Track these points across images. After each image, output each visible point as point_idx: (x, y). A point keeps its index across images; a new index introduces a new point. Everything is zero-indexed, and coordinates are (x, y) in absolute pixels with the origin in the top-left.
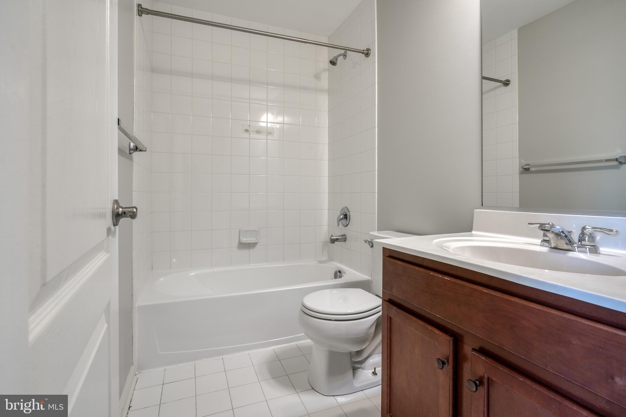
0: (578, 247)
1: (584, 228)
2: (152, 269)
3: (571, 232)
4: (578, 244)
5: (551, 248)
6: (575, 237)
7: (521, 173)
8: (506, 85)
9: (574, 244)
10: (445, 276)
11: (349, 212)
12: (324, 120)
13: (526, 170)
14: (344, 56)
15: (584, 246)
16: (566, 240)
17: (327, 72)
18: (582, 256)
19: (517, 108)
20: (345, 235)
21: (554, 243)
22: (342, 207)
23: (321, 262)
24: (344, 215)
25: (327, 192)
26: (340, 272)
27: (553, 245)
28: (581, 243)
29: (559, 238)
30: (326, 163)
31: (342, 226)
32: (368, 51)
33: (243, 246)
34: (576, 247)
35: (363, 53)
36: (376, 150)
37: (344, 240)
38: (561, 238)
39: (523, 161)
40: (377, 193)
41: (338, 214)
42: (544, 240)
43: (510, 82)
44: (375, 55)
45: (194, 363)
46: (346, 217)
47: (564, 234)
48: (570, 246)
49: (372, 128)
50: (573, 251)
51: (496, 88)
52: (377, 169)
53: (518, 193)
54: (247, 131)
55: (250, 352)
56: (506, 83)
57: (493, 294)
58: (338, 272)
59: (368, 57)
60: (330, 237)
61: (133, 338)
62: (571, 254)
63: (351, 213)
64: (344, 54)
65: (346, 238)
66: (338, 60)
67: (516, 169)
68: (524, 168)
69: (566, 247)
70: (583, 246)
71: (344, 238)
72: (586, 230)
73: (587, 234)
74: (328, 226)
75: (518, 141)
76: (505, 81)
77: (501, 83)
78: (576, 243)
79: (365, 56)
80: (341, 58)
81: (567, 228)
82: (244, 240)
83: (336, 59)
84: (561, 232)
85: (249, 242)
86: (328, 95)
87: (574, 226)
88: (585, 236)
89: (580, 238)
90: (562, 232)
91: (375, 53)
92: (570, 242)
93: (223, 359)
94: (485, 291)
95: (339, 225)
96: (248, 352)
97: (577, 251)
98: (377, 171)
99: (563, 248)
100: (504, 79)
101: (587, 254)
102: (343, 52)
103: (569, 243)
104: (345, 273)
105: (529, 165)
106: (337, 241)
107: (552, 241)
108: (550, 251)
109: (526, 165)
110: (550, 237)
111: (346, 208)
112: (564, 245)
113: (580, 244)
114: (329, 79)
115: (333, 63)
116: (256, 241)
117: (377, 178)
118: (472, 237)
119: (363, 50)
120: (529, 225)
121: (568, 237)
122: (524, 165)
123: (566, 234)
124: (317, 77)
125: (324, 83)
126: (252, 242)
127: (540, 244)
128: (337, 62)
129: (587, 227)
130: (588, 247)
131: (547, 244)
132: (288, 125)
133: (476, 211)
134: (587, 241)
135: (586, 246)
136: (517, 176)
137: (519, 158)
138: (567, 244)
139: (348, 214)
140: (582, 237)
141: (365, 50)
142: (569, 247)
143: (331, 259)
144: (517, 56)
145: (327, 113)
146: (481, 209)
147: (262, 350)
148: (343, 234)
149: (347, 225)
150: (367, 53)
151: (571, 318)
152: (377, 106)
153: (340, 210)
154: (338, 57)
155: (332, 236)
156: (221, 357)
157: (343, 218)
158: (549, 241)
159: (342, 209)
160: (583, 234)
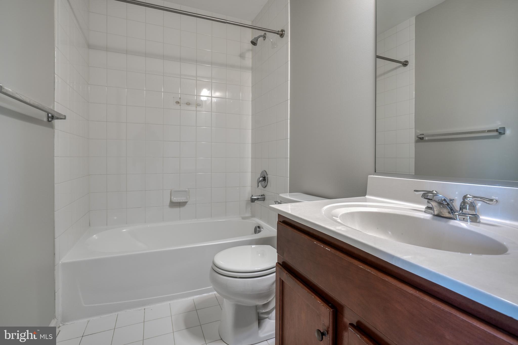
0: (459, 215)
1: (465, 197)
2: (90, 225)
3: (453, 200)
4: (459, 212)
5: (434, 215)
6: (457, 205)
7: (417, 142)
8: (405, 65)
9: (455, 212)
10: (327, 246)
11: (267, 175)
12: (248, 94)
13: (420, 139)
14: (264, 37)
15: (465, 214)
16: (447, 208)
17: (251, 52)
18: (463, 225)
19: (414, 85)
20: (264, 195)
21: (436, 211)
22: (262, 170)
23: (244, 218)
24: (263, 177)
25: (250, 157)
26: (259, 227)
27: (436, 213)
28: (462, 211)
29: (441, 206)
30: (250, 132)
31: (262, 187)
32: (283, 32)
33: (173, 204)
34: (457, 216)
35: (278, 34)
36: (289, 120)
37: (263, 199)
38: (443, 207)
39: (418, 132)
40: (289, 159)
41: (258, 176)
42: (428, 207)
43: (408, 63)
44: (288, 36)
45: (117, 313)
46: (264, 179)
47: (446, 202)
48: (452, 214)
49: (286, 101)
50: (454, 219)
51: (396, 68)
52: (289, 138)
53: (414, 159)
54: (178, 103)
55: (171, 302)
56: (405, 64)
57: (368, 270)
58: (257, 228)
59: (282, 37)
60: (251, 197)
61: (56, 294)
62: (452, 222)
63: (269, 176)
64: (264, 35)
65: (264, 198)
66: (258, 41)
67: (413, 138)
68: (419, 138)
69: (447, 215)
70: (463, 215)
71: (263, 198)
72: (467, 199)
73: (468, 203)
74: (252, 187)
75: (414, 114)
76: (404, 62)
77: (401, 63)
78: (457, 211)
79: (280, 37)
80: (261, 39)
81: (449, 196)
82: (175, 199)
83: (256, 40)
84: (443, 200)
85: (179, 201)
86: (251, 72)
87: (457, 193)
88: (466, 204)
89: (461, 206)
90: (445, 200)
91: (288, 33)
92: (452, 210)
93: (145, 309)
94: (361, 267)
95: (258, 186)
96: (169, 302)
97: (458, 219)
98: (289, 139)
99: (445, 216)
100: (403, 60)
101: (468, 224)
102: (262, 33)
103: (451, 212)
104: (263, 228)
105: (423, 134)
106: (258, 200)
107: (435, 209)
108: (433, 219)
109: (421, 135)
110: (433, 205)
111: (265, 171)
112: (446, 213)
113: (462, 213)
114: (252, 58)
115: (254, 43)
116: (186, 201)
117: (289, 145)
118: (366, 202)
119: (278, 31)
120: (415, 192)
121: (449, 205)
122: (419, 135)
123: (448, 202)
124: (242, 56)
125: (248, 62)
126: (181, 201)
127: (424, 210)
128: (257, 43)
129: (468, 196)
130: (469, 216)
131: (431, 211)
132: (221, 99)
133: (370, 177)
134: (468, 209)
135: (467, 215)
136: (413, 145)
137: (415, 128)
138: (449, 213)
139: (266, 176)
140: (463, 205)
141: (280, 31)
142: (451, 216)
143: (253, 216)
144: (414, 40)
145: (250, 88)
146: (374, 175)
147: (184, 300)
148: (262, 194)
149: (266, 187)
150: (282, 34)
151: (444, 309)
152: (289, 81)
153: (260, 173)
154: (258, 38)
155: (252, 196)
156: (144, 308)
157: (262, 179)
158: (432, 208)
159: (262, 172)
160: (464, 202)
